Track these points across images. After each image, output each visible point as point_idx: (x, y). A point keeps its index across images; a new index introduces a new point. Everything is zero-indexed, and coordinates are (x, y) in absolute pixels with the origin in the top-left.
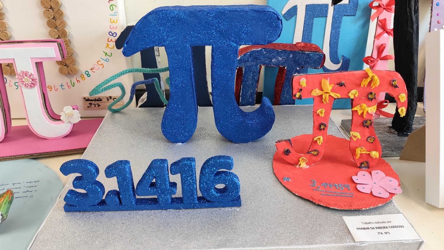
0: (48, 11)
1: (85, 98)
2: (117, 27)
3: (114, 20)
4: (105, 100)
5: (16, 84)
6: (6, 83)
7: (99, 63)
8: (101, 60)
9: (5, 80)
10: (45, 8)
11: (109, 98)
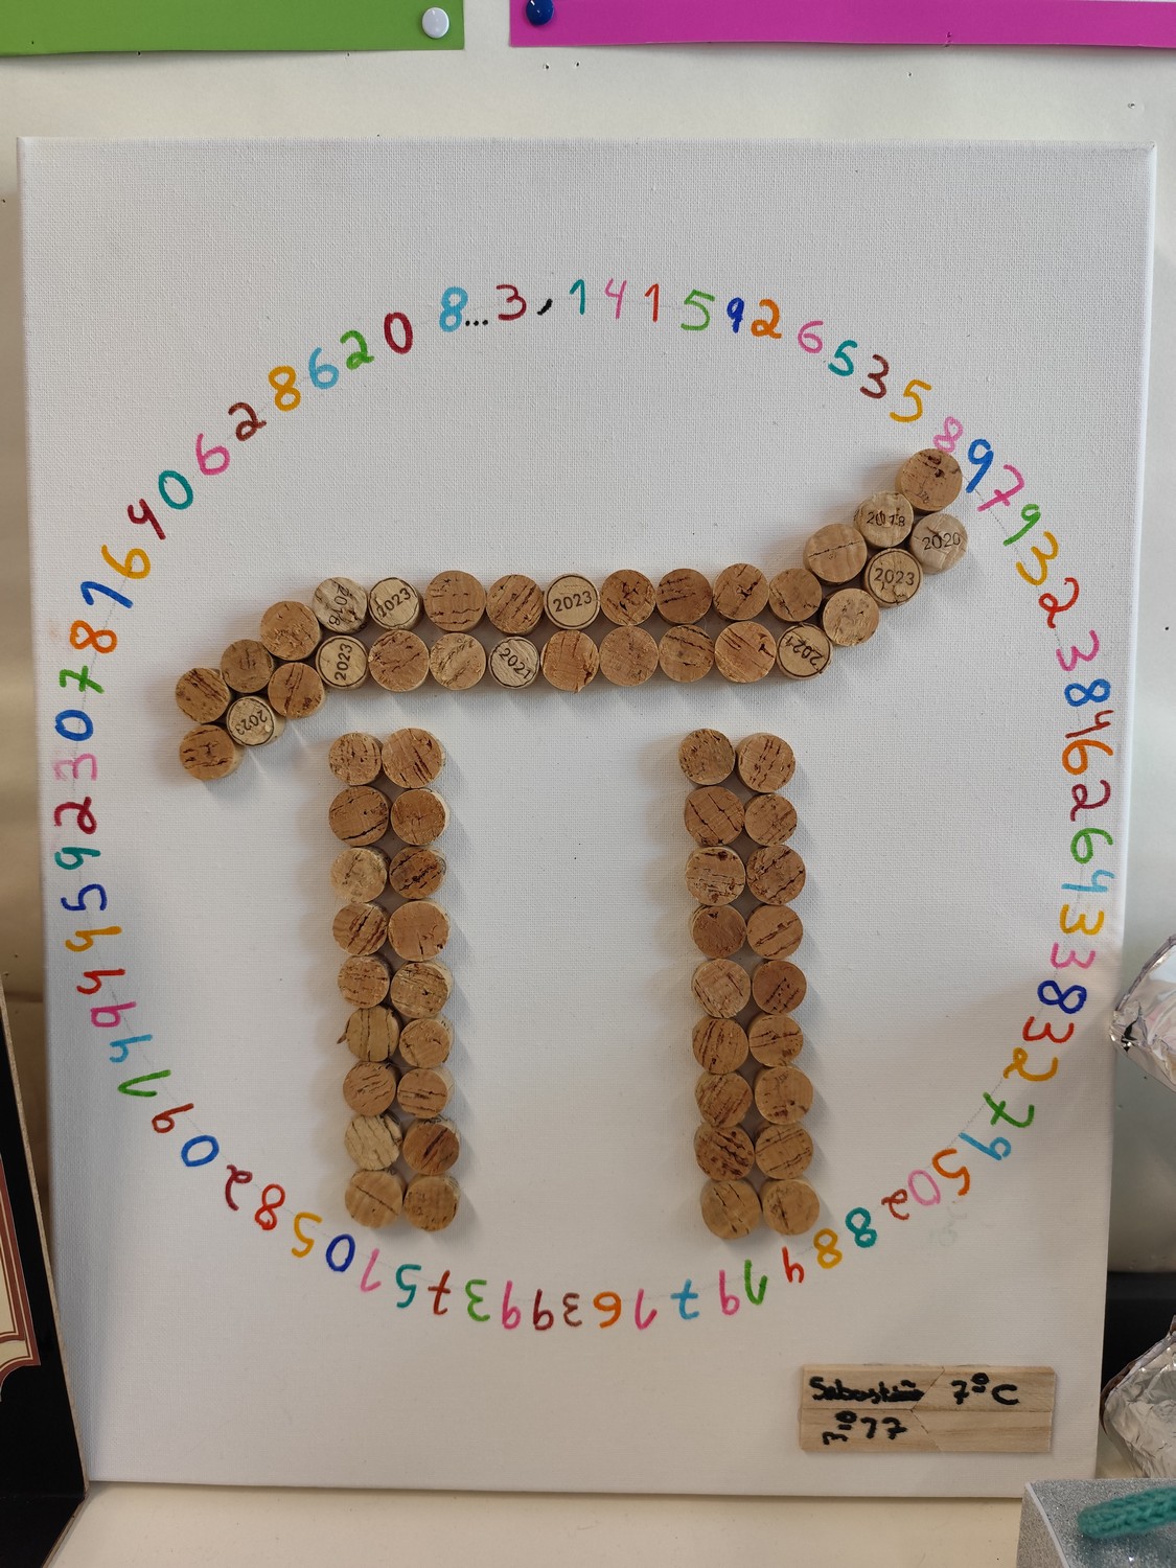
0: (716, 860)
1: (815, 1382)
2: (1093, 954)
3: (1083, 917)
4: (941, 1395)
5: (408, 1278)
6: (343, 1269)
7: (947, 1163)
8: (963, 1147)
9: (343, 1247)
10: (705, 843)
11: (971, 1385)
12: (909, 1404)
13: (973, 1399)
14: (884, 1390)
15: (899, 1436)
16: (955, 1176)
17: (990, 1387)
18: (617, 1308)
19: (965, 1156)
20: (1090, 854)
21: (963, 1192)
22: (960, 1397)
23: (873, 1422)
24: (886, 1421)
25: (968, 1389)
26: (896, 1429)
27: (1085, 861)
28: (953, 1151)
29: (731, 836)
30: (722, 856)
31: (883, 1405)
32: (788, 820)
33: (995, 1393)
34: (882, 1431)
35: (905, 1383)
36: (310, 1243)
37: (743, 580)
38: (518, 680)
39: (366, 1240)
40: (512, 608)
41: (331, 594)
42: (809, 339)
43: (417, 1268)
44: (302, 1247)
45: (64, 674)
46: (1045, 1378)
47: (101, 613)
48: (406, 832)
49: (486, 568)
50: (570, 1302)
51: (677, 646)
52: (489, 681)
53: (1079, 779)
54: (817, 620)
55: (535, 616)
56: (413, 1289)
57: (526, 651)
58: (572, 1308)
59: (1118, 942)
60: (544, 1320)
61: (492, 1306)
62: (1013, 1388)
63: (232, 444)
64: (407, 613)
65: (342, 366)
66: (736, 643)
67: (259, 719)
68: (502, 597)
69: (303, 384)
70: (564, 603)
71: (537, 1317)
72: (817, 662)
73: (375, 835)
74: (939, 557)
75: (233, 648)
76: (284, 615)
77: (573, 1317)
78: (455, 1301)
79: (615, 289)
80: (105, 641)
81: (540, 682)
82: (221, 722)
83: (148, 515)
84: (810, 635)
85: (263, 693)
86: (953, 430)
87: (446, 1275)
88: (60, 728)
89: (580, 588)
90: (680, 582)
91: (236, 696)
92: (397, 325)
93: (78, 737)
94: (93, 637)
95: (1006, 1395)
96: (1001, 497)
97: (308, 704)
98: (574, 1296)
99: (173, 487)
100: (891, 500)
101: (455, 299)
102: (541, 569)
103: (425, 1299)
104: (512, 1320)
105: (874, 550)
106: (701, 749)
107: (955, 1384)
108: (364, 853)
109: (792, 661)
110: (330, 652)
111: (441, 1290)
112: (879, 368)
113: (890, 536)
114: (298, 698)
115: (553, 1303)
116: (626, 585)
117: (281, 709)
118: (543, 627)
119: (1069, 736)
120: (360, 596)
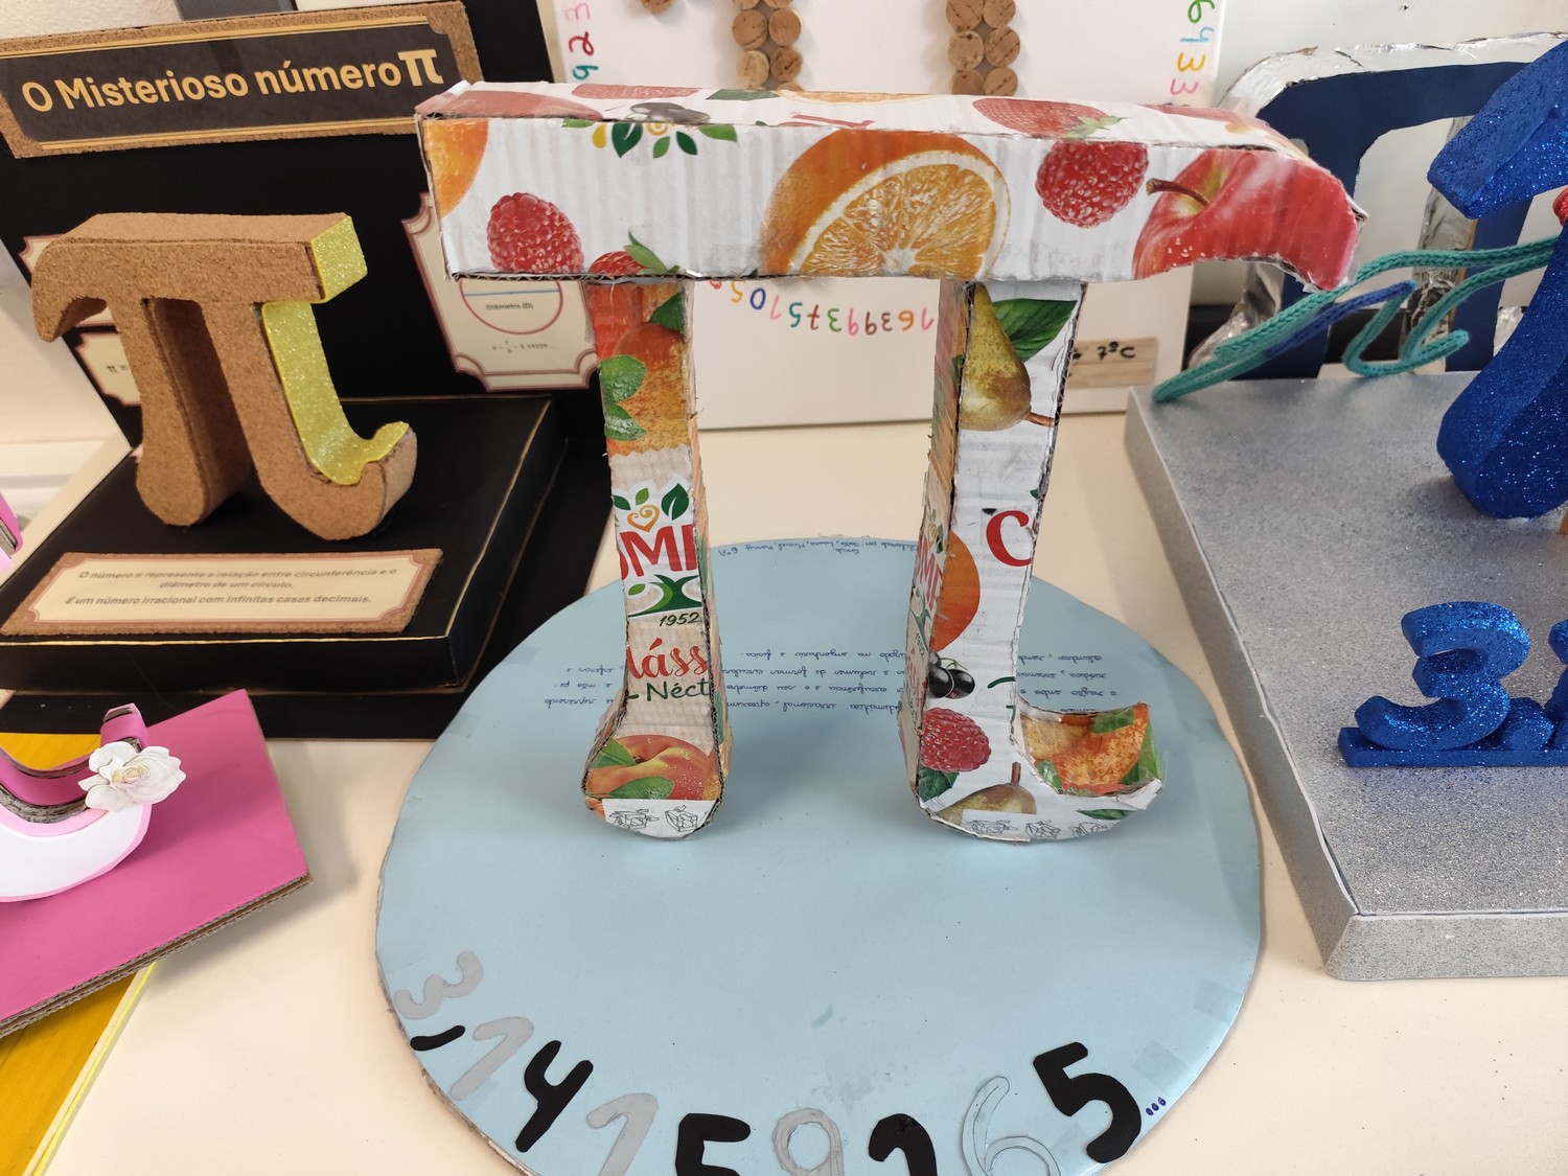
0: (966, 40)
2: (1196, 84)
3: (1192, 60)
4: (1094, 354)
5: (796, 310)
6: (760, 307)
9: (759, 296)
10: (959, 29)
11: (1108, 348)
13: (1110, 356)
17: (1119, 348)
18: (911, 319)
20: (1200, 16)
22: (1103, 355)
25: (1107, 351)
27: (1196, 21)
29: (975, 23)
30: (970, 37)
32: (1010, 9)
33: (1123, 351)
36: (741, 294)
39: (772, 291)
43: (800, 304)
44: (736, 297)
46: (1151, 343)
48: (779, 38)
50: (885, 318)
56: (799, 316)
58: (886, 321)
59: (1214, 74)
60: (871, 329)
62: (1131, 349)
71: (868, 327)
73: (760, 41)
77: (887, 325)
78: (822, 321)
95: (1128, 352)
98: (887, 314)
103: (806, 321)
104: (854, 330)
107: (1100, 348)
108: (755, 54)
111: (814, 316)
115: (876, 319)
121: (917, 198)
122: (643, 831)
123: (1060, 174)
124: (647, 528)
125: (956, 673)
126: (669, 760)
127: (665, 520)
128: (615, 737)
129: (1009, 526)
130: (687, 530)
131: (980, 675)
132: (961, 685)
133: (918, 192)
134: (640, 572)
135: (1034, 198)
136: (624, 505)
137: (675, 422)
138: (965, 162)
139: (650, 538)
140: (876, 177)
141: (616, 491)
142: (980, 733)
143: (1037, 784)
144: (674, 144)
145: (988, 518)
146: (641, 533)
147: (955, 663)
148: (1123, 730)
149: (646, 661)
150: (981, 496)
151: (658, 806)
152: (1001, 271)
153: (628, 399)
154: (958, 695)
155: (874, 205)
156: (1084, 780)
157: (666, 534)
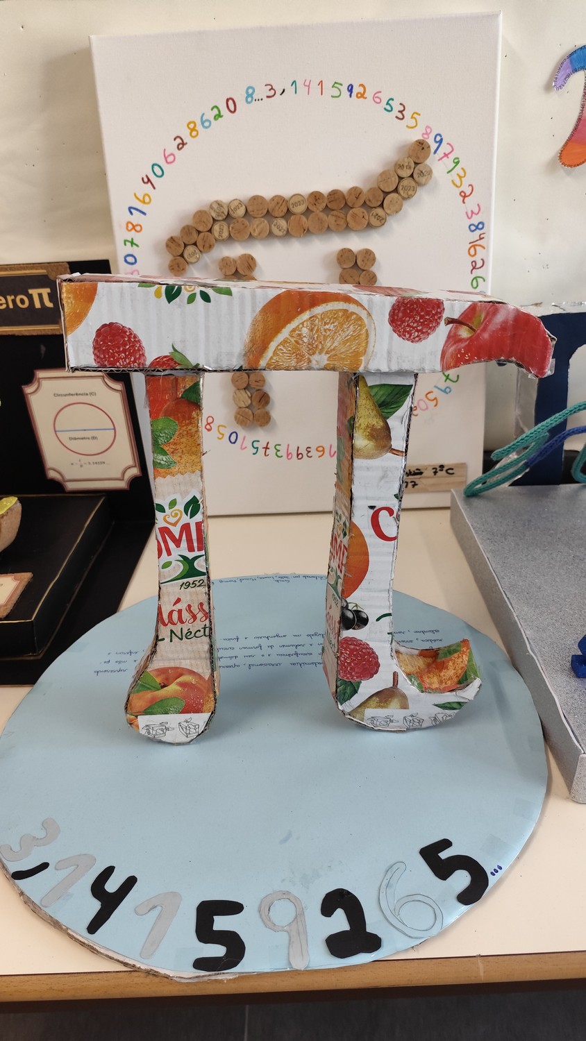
4: (429, 473)
5: (256, 445)
6: (234, 443)
7: (431, 396)
8: (436, 390)
9: (234, 435)
11: (439, 469)
12: (419, 476)
13: (439, 473)
14: (410, 472)
15: (416, 487)
16: (433, 400)
17: (445, 469)
18: (323, 450)
19: (436, 393)
20: (477, 285)
21: (436, 405)
22: (435, 473)
23: (407, 483)
24: (412, 482)
25: (438, 470)
26: (415, 485)
27: (476, 288)
28: (432, 392)
31: (410, 477)
32: (374, 279)
33: (447, 470)
34: (410, 485)
35: (417, 469)
36: (223, 435)
37: (356, 192)
38: (280, 234)
39: (242, 433)
40: (277, 208)
41: (215, 206)
42: (376, 98)
43: (258, 441)
44: (221, 436)
45: (125, 241)
46: (463, 466)
47: (136, 218)
49: (267, 193)
50: (308, 450)
51: (334, 218)
52: (271, 235)
53: (473, 259)
54: (382, 205)
55: (285, 210)
56: (257, 448)
57: (283, 223)
58: (309, 452)
60: (300, 456)
61: (283, 452)
62: (452, 469)
63: (176, 152)
64: (241, 211)
65: (212, 119)
66: (354, 216)
67: (194, 253)
68: (274, 203)
69: (199, 127)
70: (295, 204)
71: (298, 455)
72: (382, 221)
74: (423, 180)
75: (184, 228)
76: (200, 215)
77: (309, 455)
78: (271, 451)
79: (307, 83)
80: (138, 228)
81: (288, 235)
82: (182, 255)
83: (149, 180)
84: (379, 211)
85: (195, 244)
86: (429, 131)
87: (268, 443)
88: (126, 261)
89: (300, 198)
90: (334, 194)
91: (186, 245)
92: (230, 103)
93: (132, 264)
94: (134, 227)
95: (450, 471)
96: (446, 155)
97: (211, 247)
98: (310, 448)
99: (156, 168)
100: (406, 159)
101: (250, 91)
102: (286, 192)
103: (261, 451)
104: (290, 457)
105: (401, 178)
106: (344, 255)
107: (434, 469)
109: (374, 221)
110: (216, 227)
111: (266, 448)
112: (402, 108)
113: (405, 173)
114: (207, 245)
115: (302, 450)
116: (316, 196)
117: (201, 249)
118: (288, 214)
119: (470, 243)
120: (225, 207)
121: (327, 327)
122: (164, 739)
123: (400, 315)
124: (175, 524)
125: (357, 613)
126: (182, 685)
127: (186, 519)
128: (148, 670)
129: (383, 515)
130: (198, 525)
131: (371, 613)
132: (359, 620)
133: (328, 324)
134: (169, 553)
135: (388, 328)
136: (162, 510)
137: (193, 457)
138: (352, 308)
139: (176, 531)
140: (306, 316)
141: (157, 501)
142: (373, 653)
143: (408, 687)
144: (198, 297)
145: (372, 511)
146: (171, 528)
147: (356, 606)
148: (456, 655)
149: (171, 613)
150: (367, 498)
151: (174, 719)
152: (373, 367)
153: (167, 443)
154: (359, 627)
155: (305, 331)
156: (435, 685)
157: (186, 527)
